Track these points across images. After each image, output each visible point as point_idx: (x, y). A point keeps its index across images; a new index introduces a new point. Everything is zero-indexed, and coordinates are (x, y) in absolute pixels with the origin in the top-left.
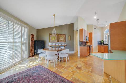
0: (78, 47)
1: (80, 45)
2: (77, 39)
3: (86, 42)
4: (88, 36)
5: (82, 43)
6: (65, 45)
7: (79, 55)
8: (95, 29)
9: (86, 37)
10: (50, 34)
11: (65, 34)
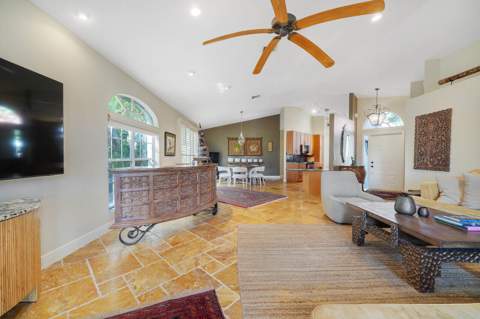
0: (284, 166)
1: (289, 161)
3: (304, 156)
5: (292, 158)
6: (261, 161)
9: (301, 146)
10: (229, 139)
11: (261, 139)
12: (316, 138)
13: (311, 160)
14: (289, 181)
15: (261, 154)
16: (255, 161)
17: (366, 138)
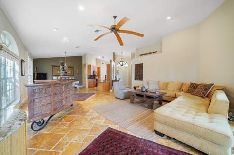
0: (86, 81)
1: (88, 78)
2: (86, 73)
3: (94, 76)
4: (96, 71)
5: (90, 77)
6: (73, 78)
7: (87, 87)
8: (103, 63)
9: (94, 72)
10: (53, 66)
11: (73, 67)
12: (99, 68)
13: (97, 78)
14: (89, 87)
15: (73, 75)
16: (70, 78)
17: (118, 70)
